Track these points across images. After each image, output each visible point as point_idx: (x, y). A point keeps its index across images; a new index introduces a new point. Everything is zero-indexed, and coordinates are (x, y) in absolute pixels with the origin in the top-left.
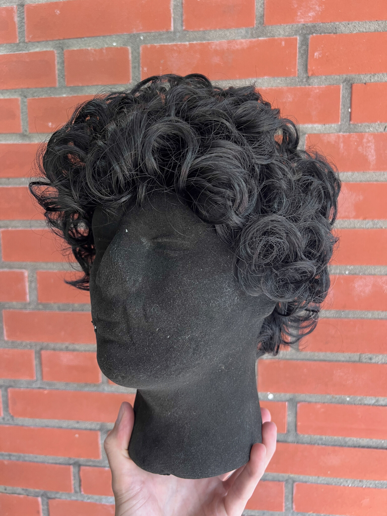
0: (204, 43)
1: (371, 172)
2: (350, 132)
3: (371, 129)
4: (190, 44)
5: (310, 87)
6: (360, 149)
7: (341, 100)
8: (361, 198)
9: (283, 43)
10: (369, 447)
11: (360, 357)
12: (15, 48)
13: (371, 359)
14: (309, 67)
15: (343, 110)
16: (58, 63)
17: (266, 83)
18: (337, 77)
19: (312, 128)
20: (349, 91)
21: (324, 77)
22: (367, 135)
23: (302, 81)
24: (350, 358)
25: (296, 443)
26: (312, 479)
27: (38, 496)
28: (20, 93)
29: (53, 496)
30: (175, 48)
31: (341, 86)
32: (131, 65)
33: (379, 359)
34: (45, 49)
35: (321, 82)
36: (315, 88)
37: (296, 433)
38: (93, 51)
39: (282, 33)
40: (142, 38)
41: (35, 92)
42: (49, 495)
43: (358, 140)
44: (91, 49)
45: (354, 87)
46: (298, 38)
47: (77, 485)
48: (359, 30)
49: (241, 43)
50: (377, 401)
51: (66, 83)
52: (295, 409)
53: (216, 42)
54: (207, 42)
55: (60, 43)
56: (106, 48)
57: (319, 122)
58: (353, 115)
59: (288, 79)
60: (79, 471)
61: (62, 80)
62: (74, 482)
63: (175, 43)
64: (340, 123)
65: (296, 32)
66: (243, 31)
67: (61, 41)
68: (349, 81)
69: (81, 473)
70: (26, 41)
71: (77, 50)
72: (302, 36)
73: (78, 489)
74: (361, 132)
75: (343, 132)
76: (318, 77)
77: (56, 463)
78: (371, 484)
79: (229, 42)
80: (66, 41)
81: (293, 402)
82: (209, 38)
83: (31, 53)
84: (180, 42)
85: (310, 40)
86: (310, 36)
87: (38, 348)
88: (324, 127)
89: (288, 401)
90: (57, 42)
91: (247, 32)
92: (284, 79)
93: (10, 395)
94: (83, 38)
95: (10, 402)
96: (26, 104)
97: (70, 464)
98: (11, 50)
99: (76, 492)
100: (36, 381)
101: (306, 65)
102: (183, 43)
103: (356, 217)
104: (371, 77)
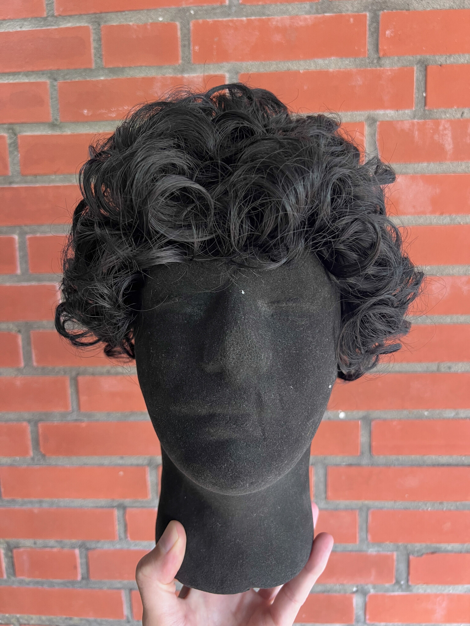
0: (263, 19)
1: (448, 163)
2: (424, 119)
3: (448, 116)
4: (248, 20)
5: (382, 68)
6: (436, 137)
7: (415, 84)
8: (438, 191)
9: (352, 20)
10: (449, 465)
11: (438, 367)
12: (42, 23)
13: (450, 368)
14: (380, 47)
15: (417, 94)
16: (94, 40)
17: (333, 65)
18: (410, 58)
19: (384, 114)
20: (423, 73)
21: (396, 58)
22: (443, 122)
23: (372, 62)
24: (427, 367)
25: (370, 466)
26: (388, 505)
27: (74, 548)
28: (49, 75)
29: (93, 546)
30: (231, 24)
31: (415, 68)
32: (180, 43)
33: (460, 367)
34: (78, 25)
35: (394, 64)
36: (387, 70)
37: (371, 455)
38: (135, 27)
39: (350, 8)
40: (192, 12)
41: (66, 75)
42: (88, 545)
43: (434, 127)
44: (133, 25)
45: (429, 70)
46: (368, 14)
47: (122, 530)
48: (433, 7)
49: (306, 19)
50: (457, 414)
51: (104, 64)
52: (368, 427)
53: (277, 18)
54: (267, 17)
55: (96, 17)
56: (151, 24)
57: (391, 107)
58: (428, 100)
59: (357, 60)
60: (124, 514)
61: (98, 60)
62: (118, 528)
63: (231, 18)
64: (414, 109)
65: (366, 8)
66: (307, 6)
67: (97, 15)
68: (423, 63)
69: (127, 517)
70: (55, 15)
71: (117, 26)
72: (373, 12)
73: (123, 536)
74: (437, 119)
75: (417, 119)
76: (390, 57)
77: (97, 507)
78: (452, 506)
79: (292, 18)
80: (103, 15)
81: (367, 420)
82: (269, 13)
83: (61, 28)
84: (237, 17)
85: (380, 17)
86: (381, 13)
87: (74, 373)
88: (397, 114)
89: (360, 419)
90: (93, 16)
91: (311, 7)
92: (353, 59)
93: (40, 430)
94: (124, 11)
95: (41, 438)
96: (56, 88)
97: (113, 507)
98: (36, 25)
99: (121, 539)
100: (73, 412)
101: (377, 45)
102: (239, 19)
103: (433, 212)
104: (446, 58)
